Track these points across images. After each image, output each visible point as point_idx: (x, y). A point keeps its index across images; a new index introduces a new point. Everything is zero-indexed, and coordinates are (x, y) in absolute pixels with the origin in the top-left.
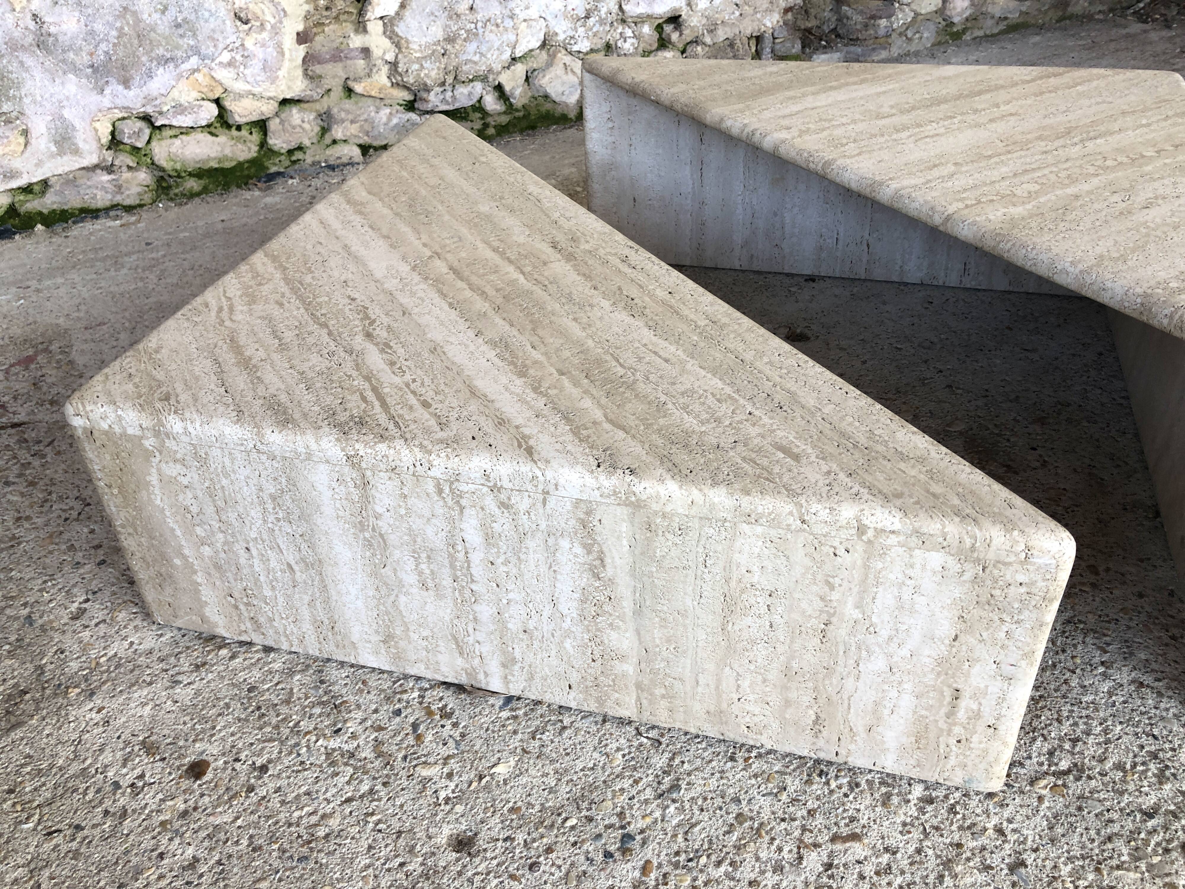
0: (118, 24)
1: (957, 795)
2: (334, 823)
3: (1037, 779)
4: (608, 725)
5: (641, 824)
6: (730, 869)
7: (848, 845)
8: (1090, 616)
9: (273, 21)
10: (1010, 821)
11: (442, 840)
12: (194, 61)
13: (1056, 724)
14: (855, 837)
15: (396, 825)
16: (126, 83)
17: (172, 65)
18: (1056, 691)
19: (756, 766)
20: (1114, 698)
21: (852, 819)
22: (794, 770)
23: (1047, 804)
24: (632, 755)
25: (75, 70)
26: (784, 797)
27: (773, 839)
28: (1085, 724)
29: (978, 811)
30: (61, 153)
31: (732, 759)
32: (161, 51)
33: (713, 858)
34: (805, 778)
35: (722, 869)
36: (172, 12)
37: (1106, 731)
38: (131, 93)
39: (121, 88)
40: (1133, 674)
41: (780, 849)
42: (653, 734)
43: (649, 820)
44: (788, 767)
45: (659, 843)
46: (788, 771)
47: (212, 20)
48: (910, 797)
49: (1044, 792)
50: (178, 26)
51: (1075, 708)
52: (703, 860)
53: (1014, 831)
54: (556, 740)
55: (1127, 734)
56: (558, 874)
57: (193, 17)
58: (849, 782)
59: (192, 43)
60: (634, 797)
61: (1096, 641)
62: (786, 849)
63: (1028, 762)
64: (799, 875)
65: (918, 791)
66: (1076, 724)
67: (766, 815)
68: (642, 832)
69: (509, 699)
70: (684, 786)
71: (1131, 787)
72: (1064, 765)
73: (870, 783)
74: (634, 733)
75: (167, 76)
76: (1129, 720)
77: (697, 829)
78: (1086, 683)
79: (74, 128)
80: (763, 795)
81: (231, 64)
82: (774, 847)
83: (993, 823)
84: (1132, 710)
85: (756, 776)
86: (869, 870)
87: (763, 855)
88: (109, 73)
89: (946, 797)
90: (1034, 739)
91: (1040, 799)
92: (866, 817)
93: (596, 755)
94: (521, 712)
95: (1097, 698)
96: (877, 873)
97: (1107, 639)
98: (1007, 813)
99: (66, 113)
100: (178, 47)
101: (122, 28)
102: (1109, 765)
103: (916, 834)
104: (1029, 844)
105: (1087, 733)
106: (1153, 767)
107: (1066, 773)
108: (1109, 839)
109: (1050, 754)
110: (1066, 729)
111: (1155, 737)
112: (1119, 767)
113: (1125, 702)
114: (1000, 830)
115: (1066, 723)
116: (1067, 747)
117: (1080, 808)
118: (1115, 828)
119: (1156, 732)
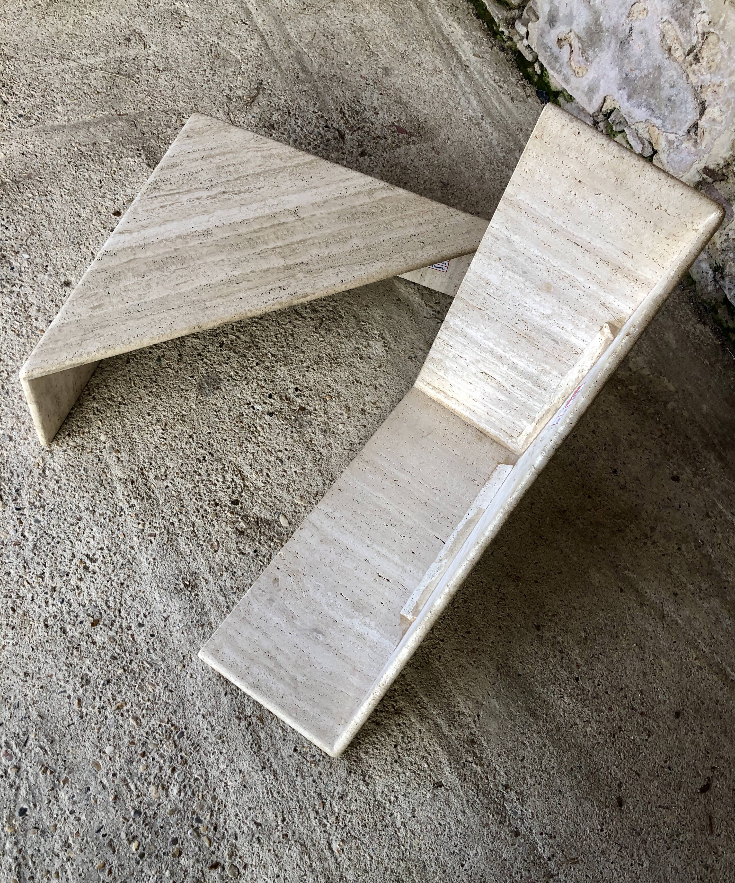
0: (650, 70)
2: (85, 249)
9: (703, 148)
10: (29, 444)
11: (70, 278)
12: (659, 122)
13: (67, 478)
15: (78, 266)
16: (630, 97)
17: (650, 113)
18: (84, 486)
25: (621, 70)
30: (586, 95)
32: (652, 102)
36: (673, 91)
37: (59, 495)
38: (627, 104)
39: (626, 97)
47: (683, 115)
50: (669, 100)
51: (73, 489)
55: (56, 502)
56: (48, 308)
57: (678, 103)
59: (666, 114)
63: (52, 460)
66: (65, 485)
71: (31, 491)
72: (47, 472)
75: (645, 114)
76: (62, 506)
79: (598, 91)
81: (670, 143)
88: (629, 85)
90: (62, 467)
98: (32, 444)
99: (602, 82)
100: (660, 109)
101: (650, 74)
102: (43, 488)
104: (18, 446)
105: (60, 488)
106: (38, 504)
107: (44, 471)
108: (12, 472)
109: (54, 470)
110: (64, 481)
111: (51, 511)
112: (41, 491)
113: (71, 509)
114: (26, 439)
115: (66, 482)
116: (55, 477)
117: (27, 469)
118: (15, 476)
119: (53, 512)
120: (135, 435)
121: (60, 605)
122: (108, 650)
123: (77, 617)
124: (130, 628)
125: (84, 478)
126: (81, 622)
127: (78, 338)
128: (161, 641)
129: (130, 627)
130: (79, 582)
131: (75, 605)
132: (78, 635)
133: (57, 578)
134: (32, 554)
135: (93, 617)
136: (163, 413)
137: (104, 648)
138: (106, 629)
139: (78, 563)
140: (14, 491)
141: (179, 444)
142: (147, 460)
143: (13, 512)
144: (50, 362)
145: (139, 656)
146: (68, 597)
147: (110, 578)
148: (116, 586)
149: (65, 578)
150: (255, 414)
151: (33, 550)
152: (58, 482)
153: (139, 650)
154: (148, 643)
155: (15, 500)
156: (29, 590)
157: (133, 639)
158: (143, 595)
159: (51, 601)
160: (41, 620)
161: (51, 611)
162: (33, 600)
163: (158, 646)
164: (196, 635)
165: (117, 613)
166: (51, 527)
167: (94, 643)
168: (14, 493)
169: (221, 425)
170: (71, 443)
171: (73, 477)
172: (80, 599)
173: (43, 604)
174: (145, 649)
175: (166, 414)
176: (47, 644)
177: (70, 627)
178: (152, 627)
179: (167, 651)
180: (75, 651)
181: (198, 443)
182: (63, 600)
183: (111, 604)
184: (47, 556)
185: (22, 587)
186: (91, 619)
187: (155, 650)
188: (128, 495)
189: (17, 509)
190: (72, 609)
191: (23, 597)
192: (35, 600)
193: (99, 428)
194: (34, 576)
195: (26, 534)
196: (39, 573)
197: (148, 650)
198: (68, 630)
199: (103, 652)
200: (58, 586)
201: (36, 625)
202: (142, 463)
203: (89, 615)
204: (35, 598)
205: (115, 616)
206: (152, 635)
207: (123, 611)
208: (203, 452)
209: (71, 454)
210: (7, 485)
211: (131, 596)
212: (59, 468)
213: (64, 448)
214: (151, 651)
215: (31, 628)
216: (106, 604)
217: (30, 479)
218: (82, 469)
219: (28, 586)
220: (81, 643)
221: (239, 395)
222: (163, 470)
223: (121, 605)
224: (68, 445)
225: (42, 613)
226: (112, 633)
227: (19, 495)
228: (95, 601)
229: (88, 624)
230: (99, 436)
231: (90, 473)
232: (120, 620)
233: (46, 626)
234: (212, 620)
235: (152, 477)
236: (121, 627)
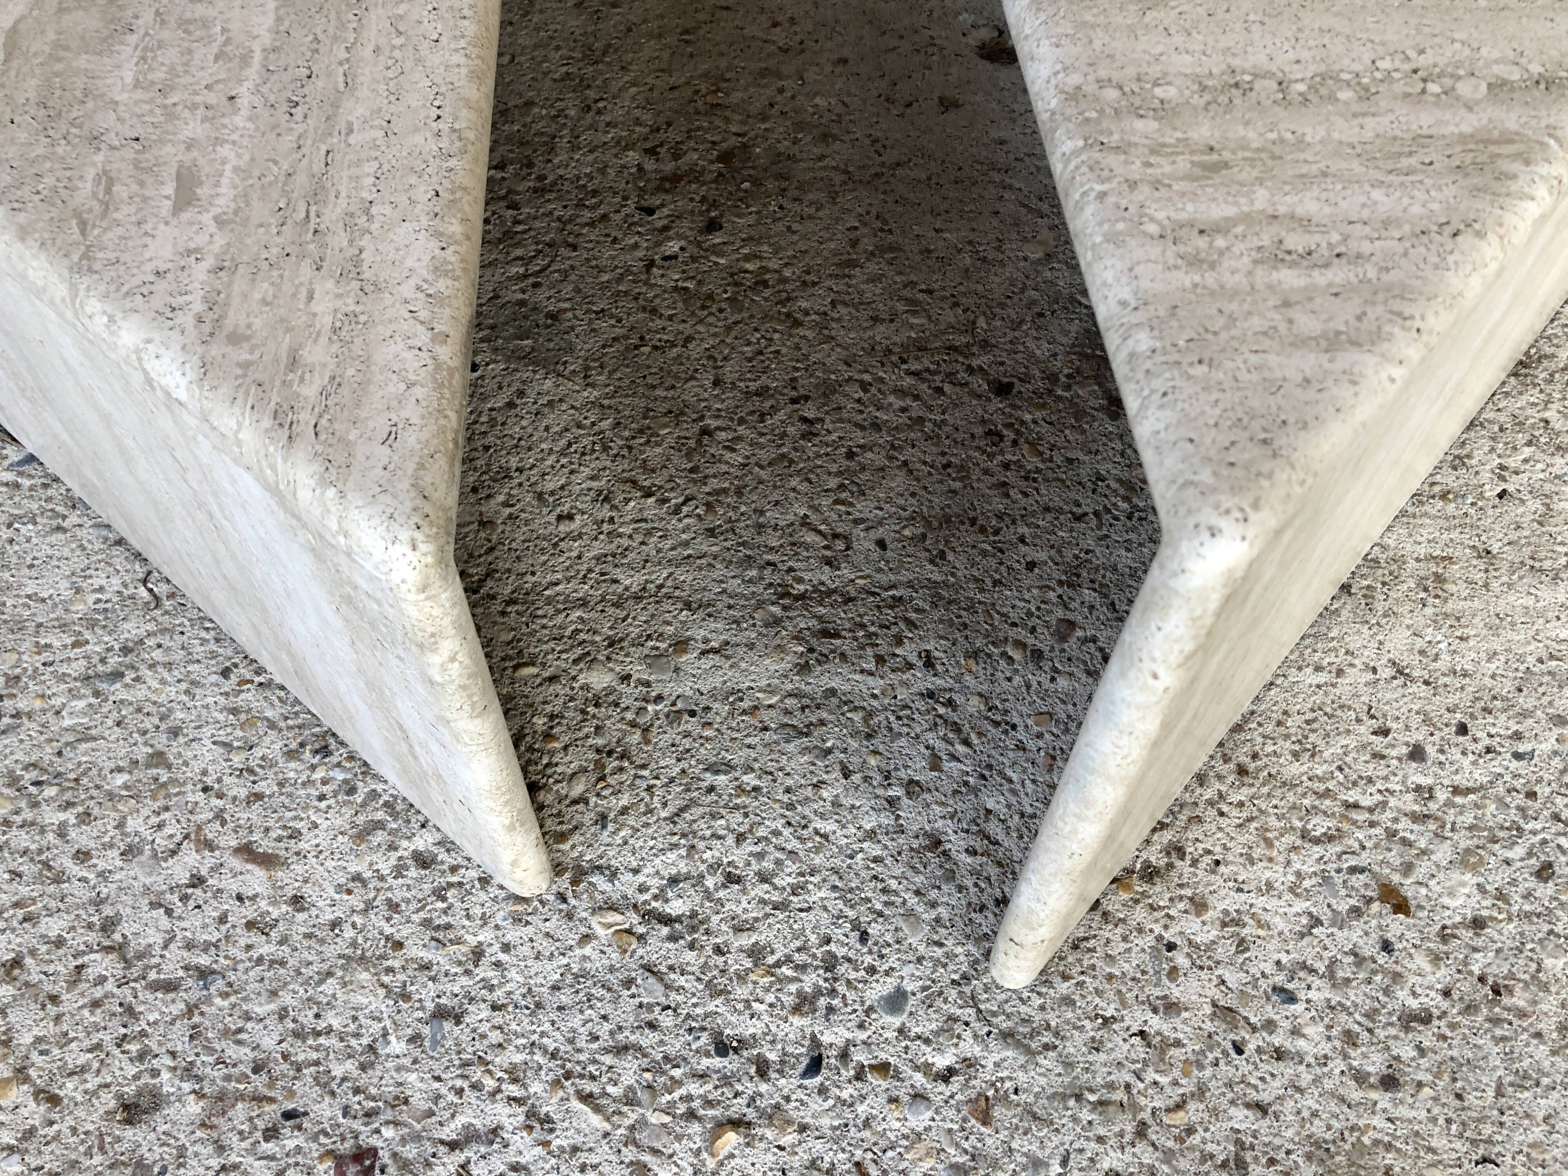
1: (473, 874)
3: (610, 908)
4: (117, 551)
5: (22, 704)
6: (73, 821)
7: (249, 866)
8: (975, 701)
10: (506, 948)
13: (730, 840)
14: (267, 861)
18: (788, 790)
19: (250, 697)
20: (865, 845)
21: (295, 835)
22: (290, 728)
23: (587, 950)
24: (109, 605)
26: (237, 759)
27: (167, 809)
28: (778, 863)
29: (477, 911)
31: (225, 673)
33: (68, 796)
34: (294, 745)
35: (62, 816)
37: (796, 889)
40: (940, 824)
41: (160, 826)
42: (162, 589)
43: (38, 704)
44: (286, 718)
45: (22, 741)
46: (282, 724)
48: (405, 843)
49: (600, 931)
51: (787, 832)
52: (51, 791)
53: (498, 964)
54: (34, 541)
55: (825, 909)
58: (346, 781)
60: (51, 664)
61: (939, 744)
62: (168, 830)
63: (626, 877)
64: (150, 874)
65: (423, 842)
66: (760, 856)
67: (192, 772)
68: (17, 715)
69: (31, 459)
70: (128, 680)
71: (741, 992)
72: (676, 907)
73: (374, 795)
74: (141, 576)
76: (851, 890)
77: (84, 746)
78: (847, 802)
80: (214, 743)
82: (154, 820)
83: (481, 938)
84: (875, 877)
85: (234, 711)
86: (241, 914)
87: (132, 824)
89: (454, 869)
90: (674, 846)
91: (586, 938)
92: (314, 842)
93: (64, 584)
94: (26, 483)
95: (839, 833)
96: (250, 925)
97: (961, 749)
98: (512, 935)
102: (746, 940)
103: (356, 901)
104: (499, 994)
105: (764, 878)
106: (811, 980)
107: (667, 920)
108: (621, 1050)
109: (674, 881)
110: (738, 855)
111: (864, 937)
112: (756, 953)
113: (876, 860)
114: (478, 954)
115: (749, 847)
116: (710, 882)
117: (629, 983)
118: (648, 1039)
119: (874, 930)
120: (631, 581)
121: (1298, 1008)
122: (1513, 882)
123: (1359, 960)
124: (1425, 793)
125: (750, 779)
126: (1387, 947)
127: (326, 286)
128: (1487, 710)
129: (1418, 789)
130: (1209, 915)
131: (1307, 951)
132: (1443, 975)
133: (1175, 992)
134: (1048, 1061)
135: (1369, 901)
136: (577, 478)
137: (1501, 896)
138: (1423, 868)
139: (1125, 896)
140: (717, 1062)
141: (724, 468)
142: (754, 573)
143: (822, 1091)
144: (411, 412)
145: (1543, 791)
146: (1269, 967)
147: (1211, 803)
148: (1245, 791)
149: (1181, 959)
150: (694, 259)
151: (1028, 1051)
152: (732, 879)
153: (1518, 783)
154: (1489, 750)
155: (763, 1069)
156: (1215, 1112)
157: (1469, 791)
158: (1299, 720)
159: (1278, 1040)
160: (1355, 1095)
161: (1325, 1048)
162: (1261, 1108)
163: (1503, 724)
164: (1477, 604)
165: (1361, 817)
166: (939, 952)
167: (1478, 924)
168: (729, 1064)
169: (696, 349)
170: (578, 789)
171: (738, 817)
172: (1279, 923)
173: (1287, 1069)
174: (1514, 765)
175: (586, 471)
176: (1471, 1099)
177: (1402, 994)
178: (1427, 720)
179: (1526, 701)
180: (1506, 1000)
181: (741, 421)
182: (1278, 990)
183: (1320, 825)
184: (1068, 1001)
185: (1195, 1140)
186: (1376, 907)
187: (1517, 736)
188: (880, 660)
189: (815, 1065)
190: (1321, 967)
191: (1239, 1143)
192: (1265, 1097)
193: (552, 679)
194: (1151, 1075)
195: (942, 1062)
196: (1140, 1050)
197: (1518, 756)
198: (1414, 1004)
199: (1518, 904)
200: (1213, 992)
201: (1378, 1121)
202: (759, 589)
203: (1356, 912)
204: (1253, 1095)
205: (1372, 824)
206: (1463, 729)
207: (1352, 796)
208: (781, 415)
209: (625, 800)
210: (677, 1083)
211: (1296, 755)
212: (672, 856)
213: (588, 818)
214: (1523, 747)
215: (1389, 1147)
216: (1317, 841)
217: (682, 981)
218: (709, 778)
219: (1194, 1112)
220: (1476, 969)
221: (605, 277)
222: (810, 538)
223: (1327, 794)
224: (582, 800)
225: (1328, 1085)
226: (1443, 853)
227: (742, 1043)
228: (1298, 874)
229: (1396, 925)
230: (586, 687)
231: (737, 757)
232: (1389, 814)
233: (1389, 1082)
234: (1422, 551)
235: (825, 575)
236: (1416, 818)
